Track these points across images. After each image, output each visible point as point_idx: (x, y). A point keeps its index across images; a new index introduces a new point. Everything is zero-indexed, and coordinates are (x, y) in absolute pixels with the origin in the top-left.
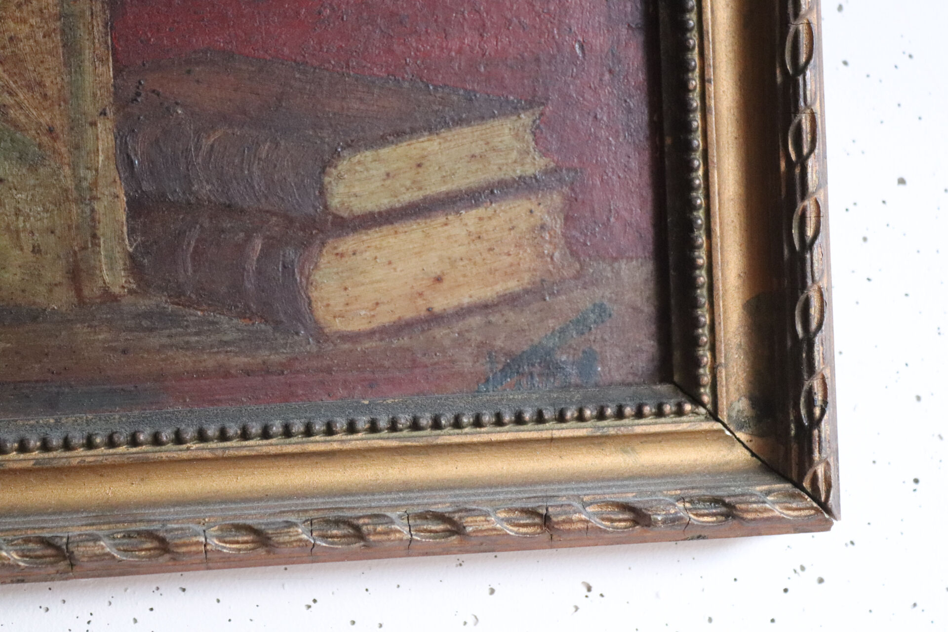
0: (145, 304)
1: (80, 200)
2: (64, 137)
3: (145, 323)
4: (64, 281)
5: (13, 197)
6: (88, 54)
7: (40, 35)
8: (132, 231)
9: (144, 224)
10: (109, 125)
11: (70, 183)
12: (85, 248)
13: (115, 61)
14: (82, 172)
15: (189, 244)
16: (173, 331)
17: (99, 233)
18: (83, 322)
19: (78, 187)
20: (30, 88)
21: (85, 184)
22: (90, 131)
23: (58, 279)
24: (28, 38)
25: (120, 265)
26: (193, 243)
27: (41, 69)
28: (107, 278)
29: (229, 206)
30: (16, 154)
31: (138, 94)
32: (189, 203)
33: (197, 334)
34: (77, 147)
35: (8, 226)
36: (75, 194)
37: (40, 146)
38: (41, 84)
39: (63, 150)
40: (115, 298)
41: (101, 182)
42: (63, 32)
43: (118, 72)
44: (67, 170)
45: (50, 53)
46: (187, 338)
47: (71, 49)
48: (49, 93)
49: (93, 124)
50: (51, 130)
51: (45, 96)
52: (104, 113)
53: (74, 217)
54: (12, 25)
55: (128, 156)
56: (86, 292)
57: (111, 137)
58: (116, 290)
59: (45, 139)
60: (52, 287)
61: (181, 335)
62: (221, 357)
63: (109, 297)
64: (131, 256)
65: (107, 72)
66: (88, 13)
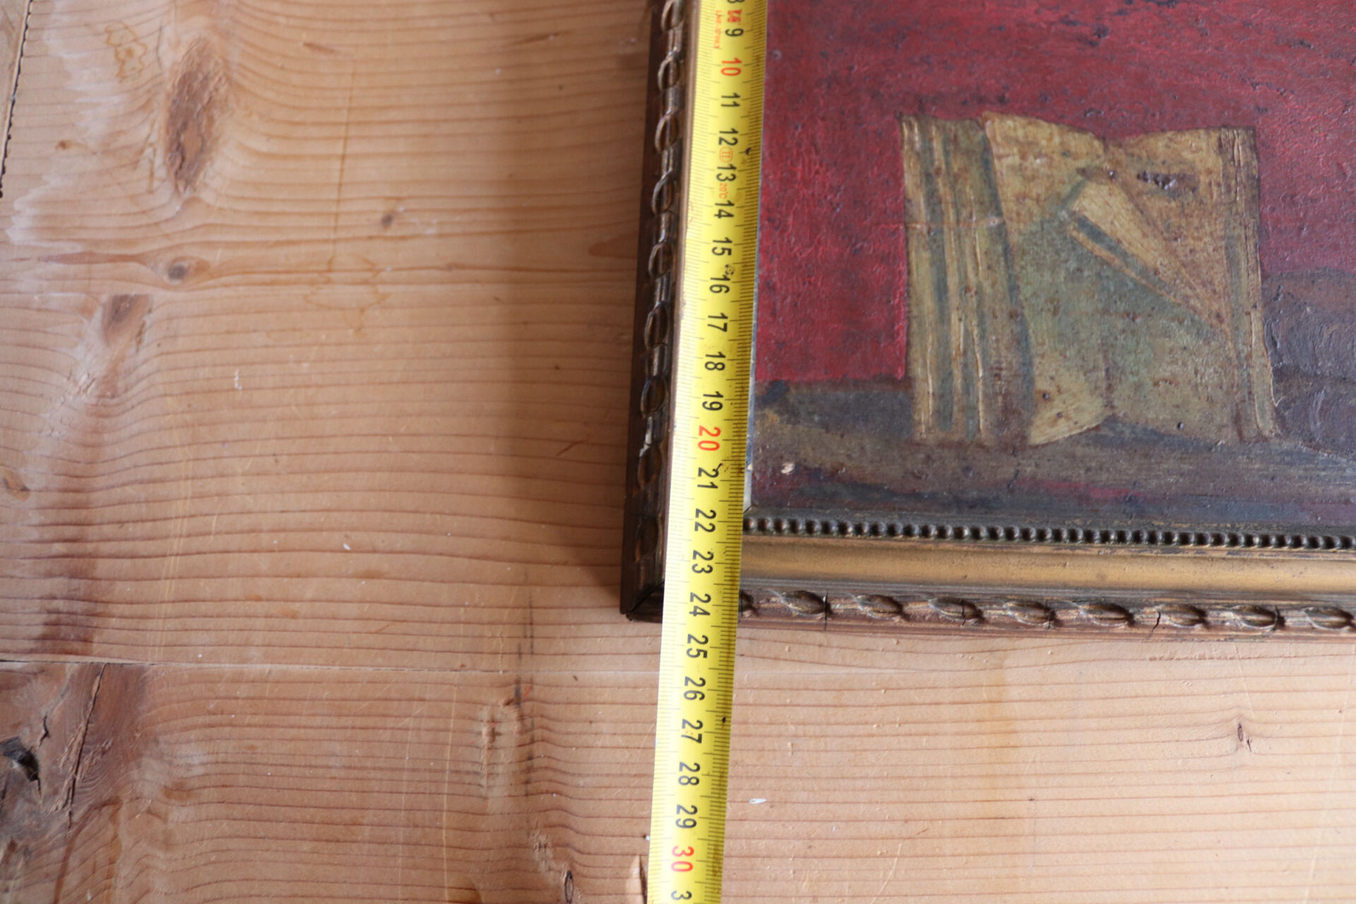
0: (1286, 445)
1: (1240, 366)
2: (1227, 321)
3: (1287, 459)
4: (1230, 424)
5: (1193, 361)
6: (1243, 265)
7: (1211, 249)
8: (1277, 391)
9: (1285, 387)
10: (1259, 315)
11: (1232, 354)
12: (1243, 401)
13: (1263, 271)
14: (1240, 346)
15: (1317, 403)
16: (1308, 466)
17: (1254, 391)
18: (1243, 454)
19: (1238, 356)
20: (1204, 284)
21: (1243, 355)
22: (1246, 318)
23: (1225, 421)
24: (1203, 250)
25: (1268, 416)
26: (1320, 403)
27: (1212, 273)
28: (1260, 425)
29: (1345, 379)
30: (1195, 331)
31: (1278, 295)
32: (1316, 375)
33: (1324, 470)
34: (1237, 328)
35: (1190, 381)
36: (1236, 362)
37: (1211, 326)
38: (1211, 283)
39: (1228, 330)
40: (1266, 439)
41: (1254, 355)
42: (1226, 248)
43: (1265, 277)
44: (1230, 344)
45: (1218, 262)
46: (1317, 472)
47: (1232, 262)
48: (1217, 290)
49: (1248, 314)
50: (1218, 316)
51: (1214, 292)
52: (1255, 306)
53: (1236, 378)
54: (1192, 242)
55: (1273, 338)
56: (1245, 433)
57: (1260, 323)
58: (1266, 433)
59: (1215, 321)
60: (1221, 427)
61: (1313, 470)
62: (1342, 489)
63: (1262, 439)
64: (1276, 410)
65: (1257, 278)
66: (1243, 237)
